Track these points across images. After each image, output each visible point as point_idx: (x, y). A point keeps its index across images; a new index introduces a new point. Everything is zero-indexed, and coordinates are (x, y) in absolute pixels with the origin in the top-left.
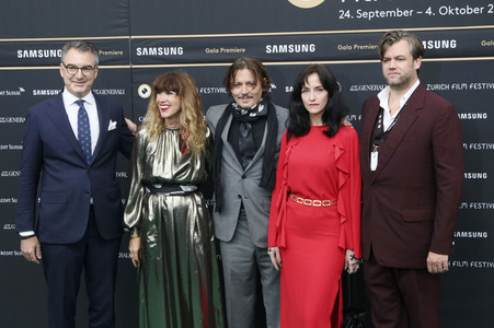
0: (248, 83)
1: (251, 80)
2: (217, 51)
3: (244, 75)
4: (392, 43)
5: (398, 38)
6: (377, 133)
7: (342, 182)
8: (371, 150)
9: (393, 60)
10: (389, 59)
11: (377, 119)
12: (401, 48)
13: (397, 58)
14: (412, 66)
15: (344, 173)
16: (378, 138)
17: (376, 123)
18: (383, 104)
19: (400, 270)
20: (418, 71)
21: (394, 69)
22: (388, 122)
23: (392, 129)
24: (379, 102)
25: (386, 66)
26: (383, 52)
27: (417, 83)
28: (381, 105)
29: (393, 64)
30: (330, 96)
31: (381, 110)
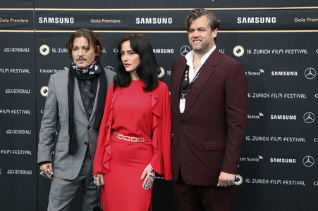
0: (83, 48)
1: (86, 45)
2: (99, 21)
3: (81, 42)
4: (195, 18)
5: (200, 15)
6: (184, 85)
7: (155, 123)
8: (180, 97)
9: (196, 31)
10: (193, 30)
11: (184, 74)
12: (202, 22)
13: (199, 29)
14: (211, 35)
15: (157, 117)
16: (185, 88)
17: (184, 77)
18: (189, 63)
19: (202, 187)
20: (215, 39)
21: (196, 37)
22: (192, 75)
23: (196, 81)
24: (186, 61)
25: (191, 35)
26: (189, 25)
27: (214, 47)
28: (188, 64)
29: (196, 33)
30: (141, 57)
31: (187, 68)
